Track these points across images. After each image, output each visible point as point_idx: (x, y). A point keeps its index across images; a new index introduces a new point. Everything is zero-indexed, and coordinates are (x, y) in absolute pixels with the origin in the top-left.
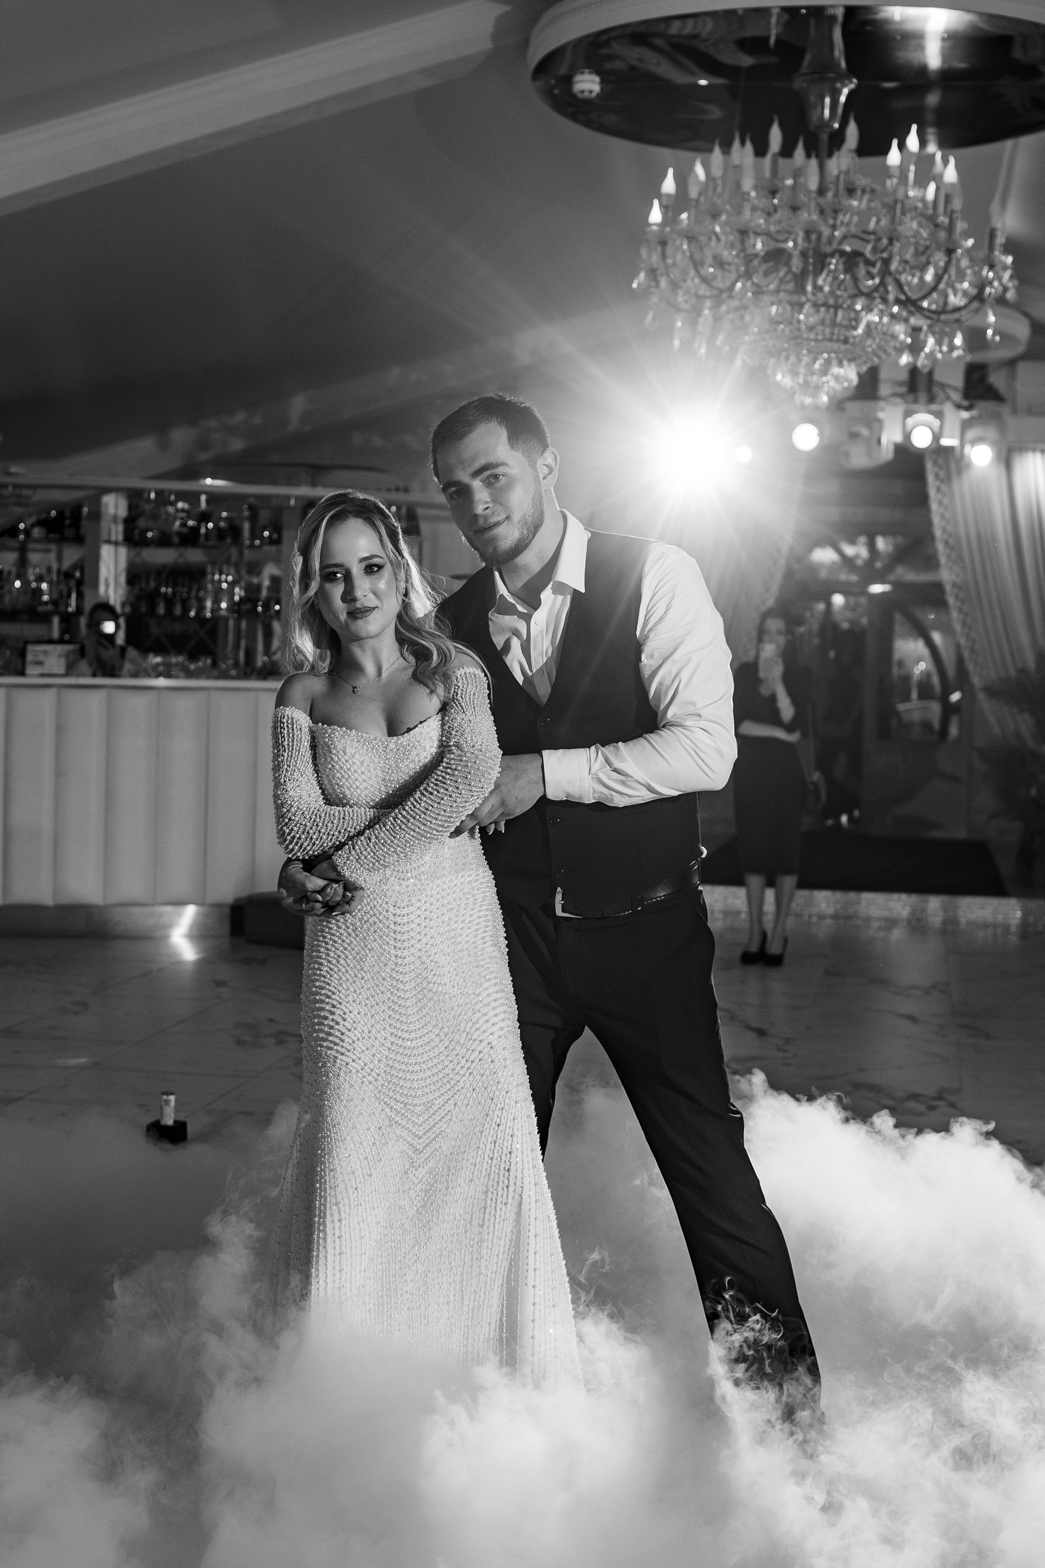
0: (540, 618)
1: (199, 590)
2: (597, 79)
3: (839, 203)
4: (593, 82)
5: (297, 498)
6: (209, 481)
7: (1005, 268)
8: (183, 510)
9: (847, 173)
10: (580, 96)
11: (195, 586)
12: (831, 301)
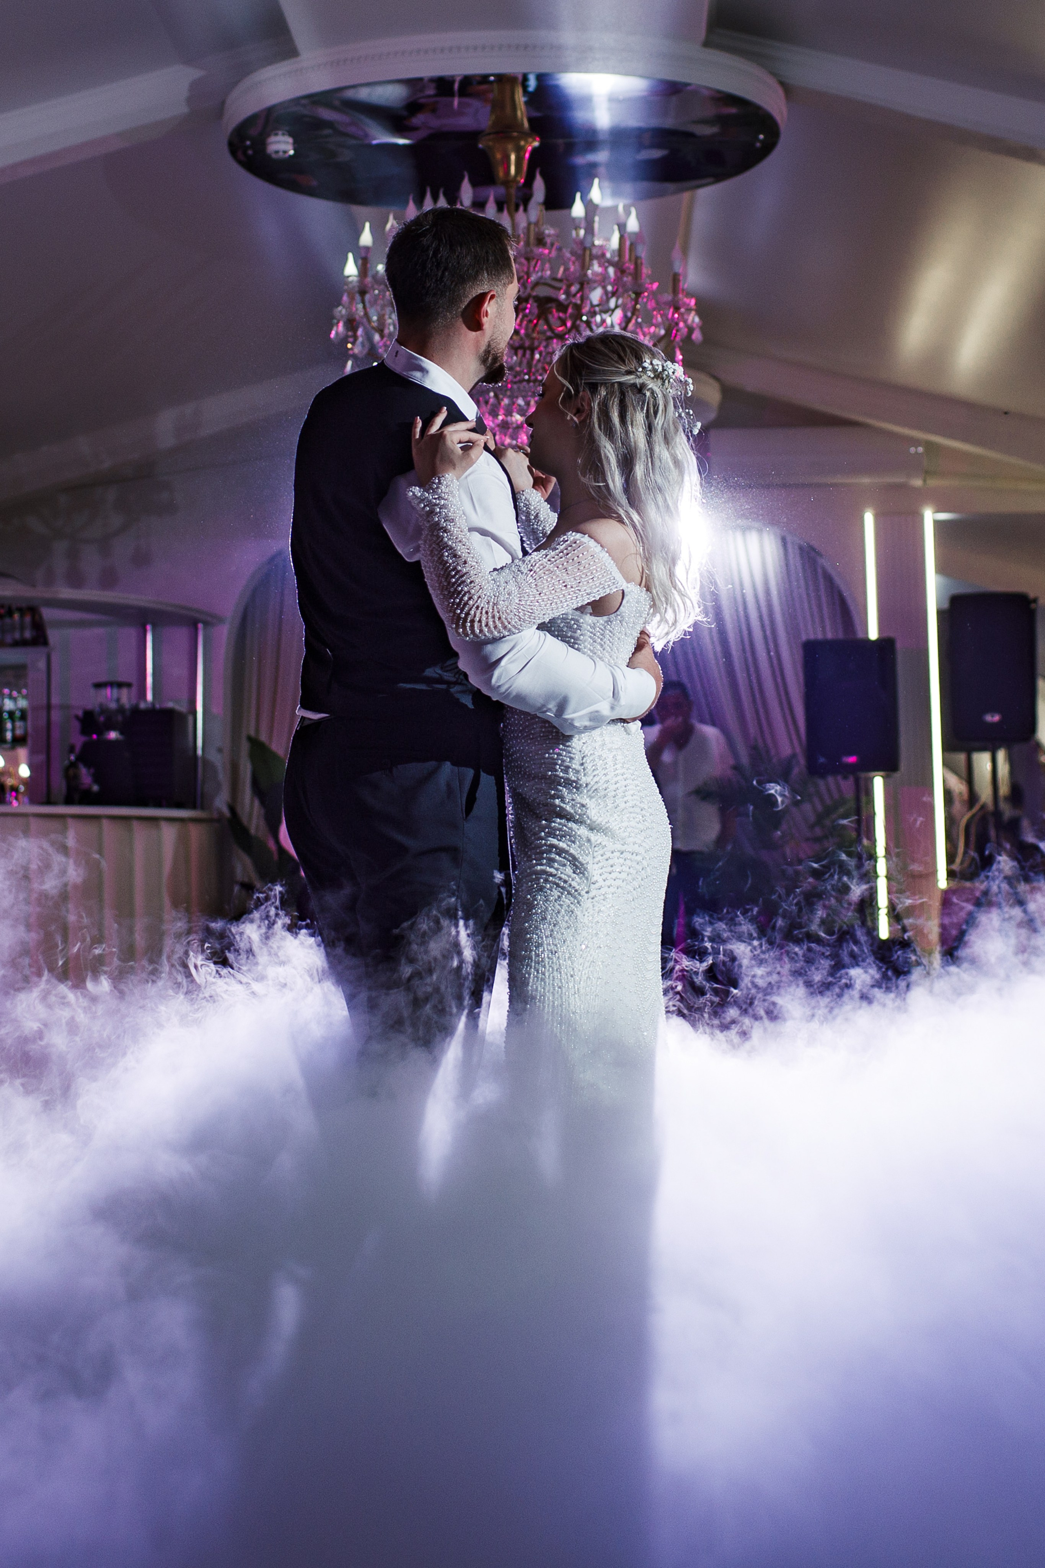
2: (290, 140)
3: (531, 251)
4: (288, 143)
7: (689, 310)
9: (537, 224)
10: (274, 156)
12: (527, 343)
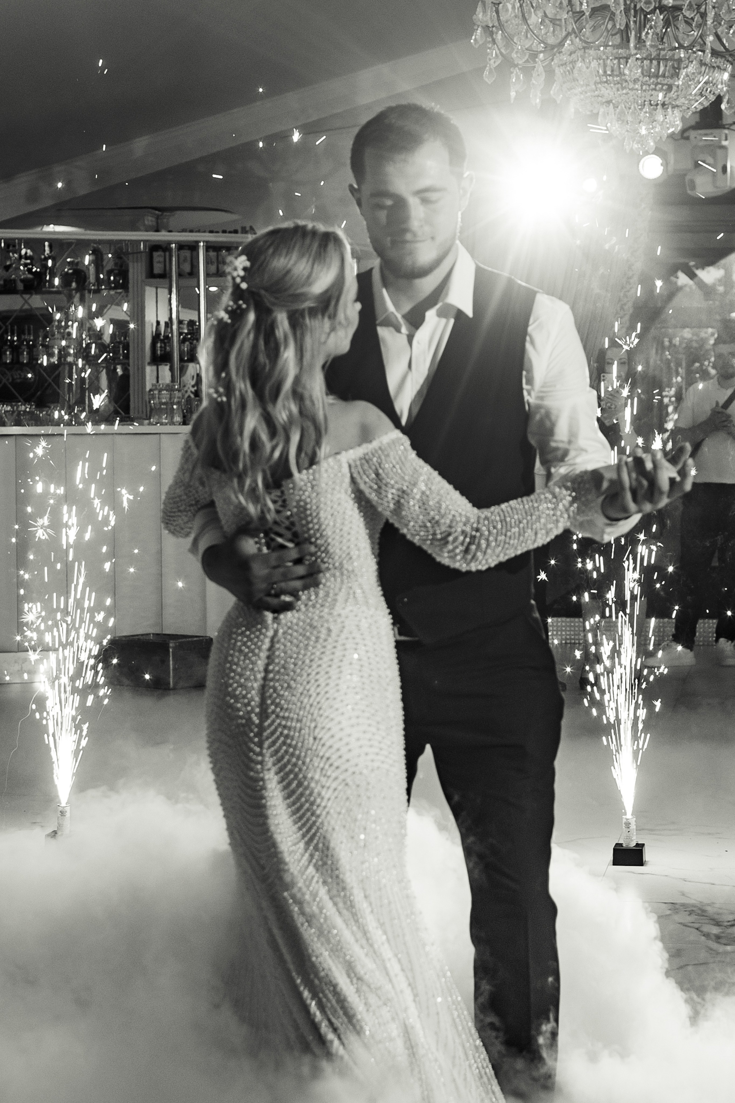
0: (423, 334)
1: (45, 337)
5: (145, 241)
6: (51, 228)
8: (26, 257)
11: (41, 333)
